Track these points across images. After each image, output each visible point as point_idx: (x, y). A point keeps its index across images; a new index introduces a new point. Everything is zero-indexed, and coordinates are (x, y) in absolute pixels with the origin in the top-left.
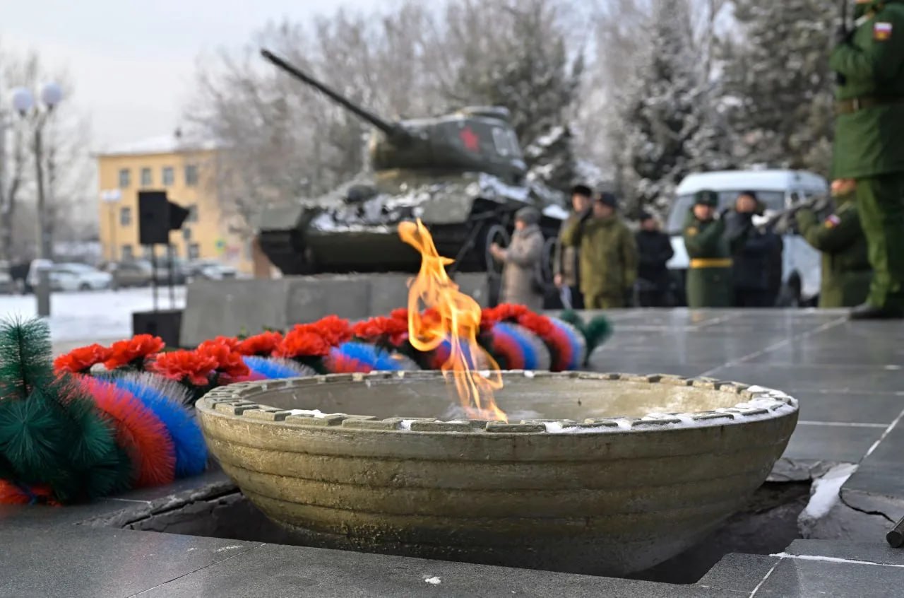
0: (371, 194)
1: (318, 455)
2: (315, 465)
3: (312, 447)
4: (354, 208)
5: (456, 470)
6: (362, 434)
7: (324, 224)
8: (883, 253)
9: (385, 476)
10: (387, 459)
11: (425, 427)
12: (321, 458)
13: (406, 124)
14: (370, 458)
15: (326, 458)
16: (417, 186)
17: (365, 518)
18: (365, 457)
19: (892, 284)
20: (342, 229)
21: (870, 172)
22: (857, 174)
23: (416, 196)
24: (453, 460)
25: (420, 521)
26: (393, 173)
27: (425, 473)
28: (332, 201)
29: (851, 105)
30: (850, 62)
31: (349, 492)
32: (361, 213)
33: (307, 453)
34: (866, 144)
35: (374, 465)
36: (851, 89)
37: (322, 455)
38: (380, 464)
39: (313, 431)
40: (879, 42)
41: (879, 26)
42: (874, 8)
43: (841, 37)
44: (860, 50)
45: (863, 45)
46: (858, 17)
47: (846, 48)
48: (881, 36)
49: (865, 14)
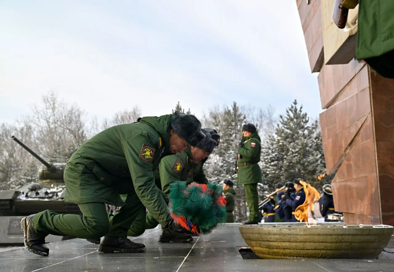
0: (40, 188)
1: (323, 235)
2: (321, 238)
3: (321, 233)
4: (34, 193)
5: (357, 237)
6: (336, 229)
7: (23, 198)
8: (253, 205)
9: (341, 239)
10: (342, 235)
11: (350, 227)
12: (323, 236)
13: (55, 164)
14: (337, 235)
15: (325, 236)
16: (57, 186)
17: (328, 252)
18: (336, 235)
19: (255, 215)
20: (30, 199)
21: (250, 183)
22: (246, 183)
23: (57, 189)
24: (357, 235)
25: (343, 251)
26: (48, 181)
27: (350, 238)
28: (25, 189)
29: (244, 164)
30: (245, 152)
31: (328, 245)
32: (37, 194)
33: (319, 235)
34: (248, 175)
35: (338, 237)
36: (244, 160)
37: (324, 235)
38: (340, 236)
39: (323, 229)
40: (252, 147)
41: (252, 143)
42: (249, 138)
43: (241, 146)
44: (247, 149)
45: (248, 148)
46: (245, 141)
47: (243, 148)
48: (253, 146)
49: (247, 140)
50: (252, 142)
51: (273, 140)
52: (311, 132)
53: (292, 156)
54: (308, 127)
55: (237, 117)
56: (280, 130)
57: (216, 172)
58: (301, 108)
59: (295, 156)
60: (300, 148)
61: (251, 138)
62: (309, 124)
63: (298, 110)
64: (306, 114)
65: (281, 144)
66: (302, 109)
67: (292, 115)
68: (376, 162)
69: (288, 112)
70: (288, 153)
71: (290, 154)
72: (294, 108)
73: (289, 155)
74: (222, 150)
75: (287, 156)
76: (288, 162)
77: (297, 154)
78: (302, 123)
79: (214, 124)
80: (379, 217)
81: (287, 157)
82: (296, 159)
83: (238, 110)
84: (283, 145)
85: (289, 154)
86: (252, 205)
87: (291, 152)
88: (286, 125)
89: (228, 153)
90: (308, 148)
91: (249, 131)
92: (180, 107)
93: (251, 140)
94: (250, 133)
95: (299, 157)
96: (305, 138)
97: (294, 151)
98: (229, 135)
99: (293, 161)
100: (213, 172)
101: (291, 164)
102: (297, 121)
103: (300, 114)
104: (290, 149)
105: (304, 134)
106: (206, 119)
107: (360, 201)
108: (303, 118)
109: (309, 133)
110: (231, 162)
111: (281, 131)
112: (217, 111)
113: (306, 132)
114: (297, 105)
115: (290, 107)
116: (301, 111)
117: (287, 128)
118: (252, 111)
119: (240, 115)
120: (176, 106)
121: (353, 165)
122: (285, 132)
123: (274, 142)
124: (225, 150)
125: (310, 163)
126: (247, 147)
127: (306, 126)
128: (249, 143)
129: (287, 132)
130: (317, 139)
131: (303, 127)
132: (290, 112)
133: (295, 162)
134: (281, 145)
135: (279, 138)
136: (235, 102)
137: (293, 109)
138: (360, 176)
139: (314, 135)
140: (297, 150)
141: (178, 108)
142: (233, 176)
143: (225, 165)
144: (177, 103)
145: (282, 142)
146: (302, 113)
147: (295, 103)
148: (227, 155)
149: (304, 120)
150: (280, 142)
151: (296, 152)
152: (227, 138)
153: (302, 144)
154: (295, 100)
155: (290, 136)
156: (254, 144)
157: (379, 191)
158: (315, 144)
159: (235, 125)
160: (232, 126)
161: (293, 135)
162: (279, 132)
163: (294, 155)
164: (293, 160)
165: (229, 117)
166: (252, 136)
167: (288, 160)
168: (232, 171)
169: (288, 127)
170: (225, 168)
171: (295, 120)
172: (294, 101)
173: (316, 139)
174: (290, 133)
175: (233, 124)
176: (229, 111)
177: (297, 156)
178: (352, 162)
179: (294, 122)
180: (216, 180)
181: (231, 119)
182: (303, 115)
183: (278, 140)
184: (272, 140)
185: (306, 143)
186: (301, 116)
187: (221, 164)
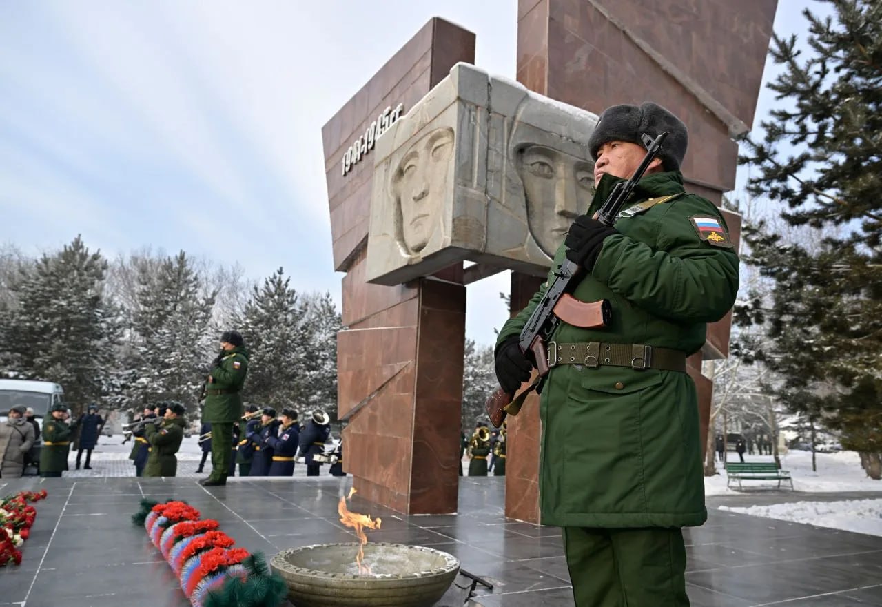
9: (412, 592)
12: (394, 590)
19: (223, 470)
22: (215, 422)
29: (217, 392)
34: (222, 410)
40: (234, 369)
41: (236, 363)
42: (231, 354)
43: (217, 364)
44: (227, 371)
45: (228, 369)
46: (224, 357)
47: (219, 369)
48: (236, 367)
49: (227, 355)
50: (237, 361)
51: (238, 321)
52: (297, 319)
53: (264, 350)
54: (294, 310)
55: (182, 276)
56: (252, 309)
57: (130, 361)
58: (288, 281)
59: (268, 352)
60: (278, 340)
61: (234, 354)
62: (296, 307)
63: (283, 283)
64: (293, 292)
65: (250, 329)
66: (289, 283)
67: (272, 288)
68: (412, 424)
69: (267, 283)
70: (260, 345)
71: (263, 348)
72: (278, 279)
73: (261, 350)
74: (148, 326)
75: (258, 350)
76: (256, 359)
77: (271, 348)
78: (286, 303)
79: (139, 280)
80: (406, 495)
81: (256, 351)
82: (270, 357)
83: (186, 265)
84: (254, 333)
85: (260, 347)
86: (221, 455)
87: (264, 345)
88: (261, 302)
89: (158, 333)
90: (289, 341)
91: (232, 343)
92: (80, 244)
93: (234, 357)
94: (233, 346)
95: (274, 354)
96: (288, 326)
97: (268, 343)
98: (164, 303)
99: (265, 358)
100: (126, 359)
101: (261, 363)
102: (278, 300)
103: (284, 290)
104: (263, 340)
105: (286, 319)
106: (122, 266)
107: (382, 468)
108: (289, 295)
109: (293, 319)
110: (162, 348)
111: (253, 311)
112: (146, 257)
113: (290, 317)
114: (282, 276)
115: (272, 277)
116: (286, 285)
117: (262, 308)
118: (207, 266)
119: (187, 274)
120: (73, 240)
121: (379, 418)
122: (258, 313)
123: (237, 324)
124: (153, 326)
125: (290, 364)
126: (226, 366)
127: (291, 309)
128: (229, 362)
129: (262, 314)
130: (305, 330)
131: (286, 309)
132: (270, 283)
133: (267, 360)
134: (249, 332)
135: (248, 321)
136: (184, 250)
137: (276, 281)
138: (388, 435)
139: (301, 324)
140: (272, 342)
141: (78, 244)
142: (162, 371)
143: (151, 352)
144: (77, 237)
145: (252, 328)
146: (288, 289)
147: (280, 272)
148: (158, 336)
149: (289, 299)
150: (249, 327)
151: (271, 345)
152: (160, 307)
153: (282, 336)
154: (281, 268)
155: (265, 320)
156: (239, 364)
157: (411, 462)
158: (301, 336)
159: (178, 288)
160: (172, 288)
161: (269, 319)
162: (250, 312)
163: (268, 349)
164: (264, 356)
165: (170, 274)
166: (236, 350)
167: (257, 355)
168: (161, 363)
169: (265, 306)
170: (150, 356)
171: (276, 297)
172: (279, 269)
173: (302, 329)
174: (266, 316)
175: (175, 286)
176: (171, 264)
177: (272, 351)
178: (378, 413)
179: (275, 300)
180: (130, 375)
181: (173, 277)
182: (289, 291)
183: (247, 324)
184: (235, 320)
185: (288, 334)
186: (286, 292)
187: (143, 349)
